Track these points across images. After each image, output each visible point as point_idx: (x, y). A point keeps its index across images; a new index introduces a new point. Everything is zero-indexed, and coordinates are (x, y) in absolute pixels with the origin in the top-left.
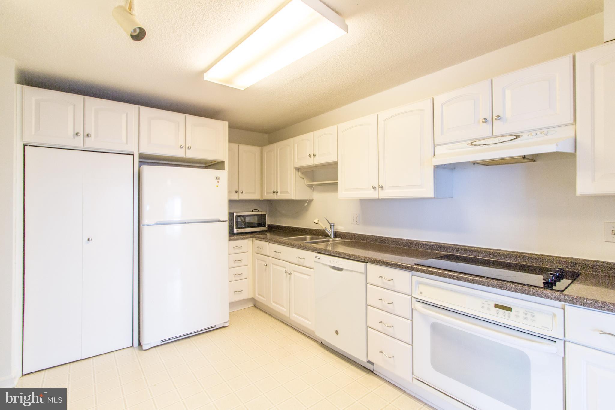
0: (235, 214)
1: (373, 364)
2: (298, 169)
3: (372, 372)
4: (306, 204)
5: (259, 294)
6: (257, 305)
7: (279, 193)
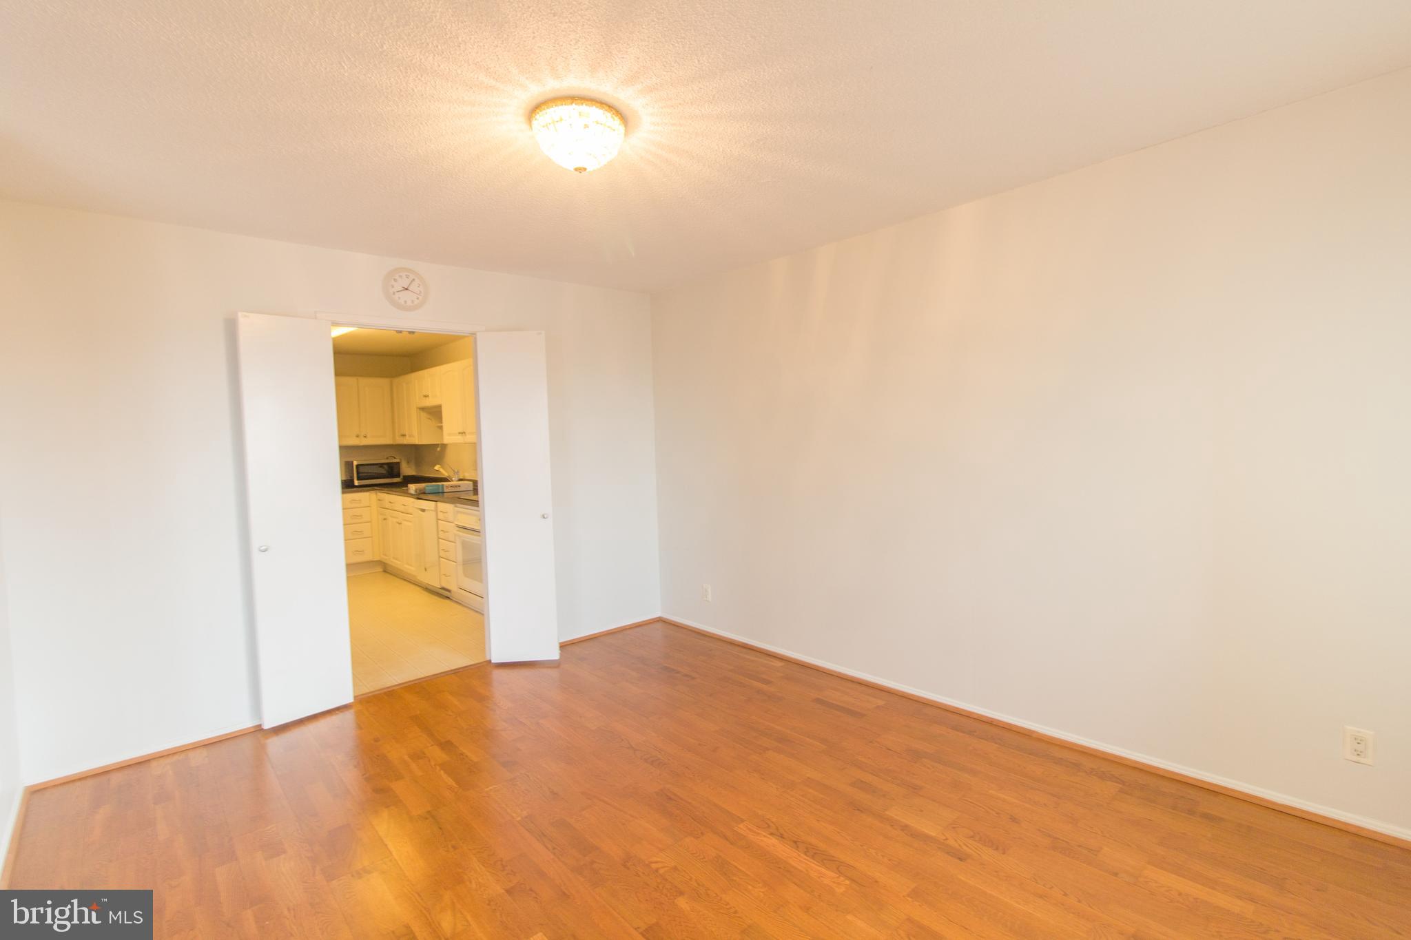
0: (355, 463)
1: (449, 591)
2: (423, 409)
3: (449, 598)
4: (439, 449)
5: (383, 555)
6: (387, 569)
7: (407, 436)
